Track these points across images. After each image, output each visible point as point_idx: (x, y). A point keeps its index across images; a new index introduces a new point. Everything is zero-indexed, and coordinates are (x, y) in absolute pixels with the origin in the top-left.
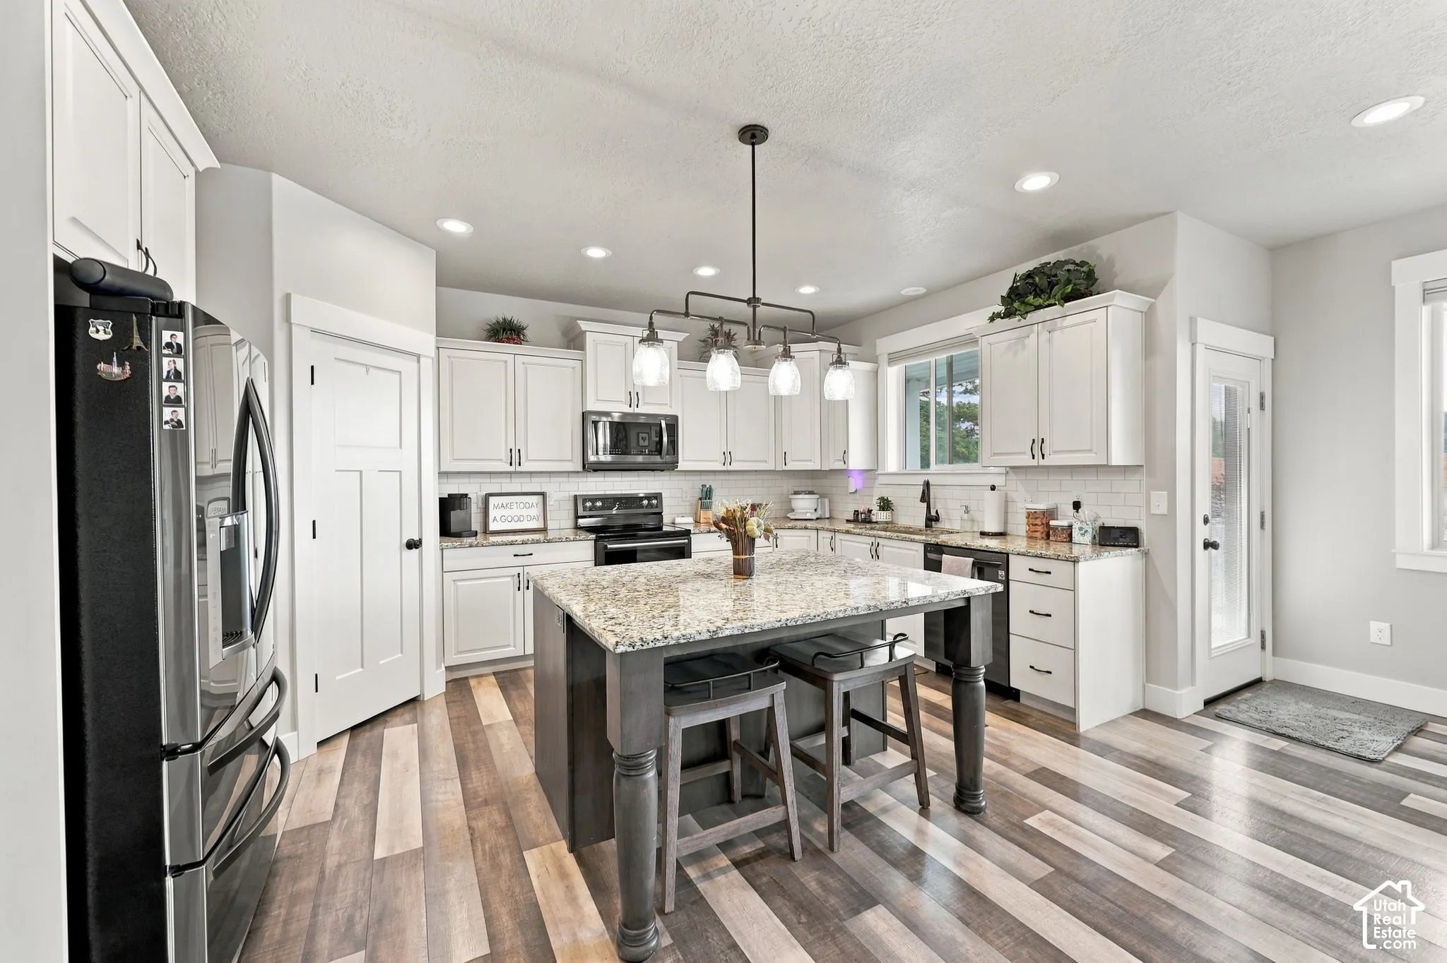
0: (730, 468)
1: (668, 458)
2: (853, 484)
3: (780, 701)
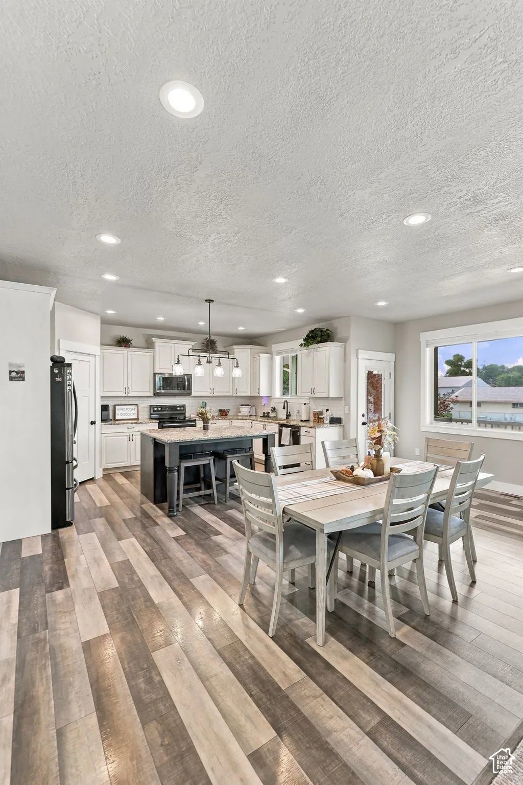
0: (213, 395)
1: (188, 391)
2: (264, 402)
3: (212, 461)
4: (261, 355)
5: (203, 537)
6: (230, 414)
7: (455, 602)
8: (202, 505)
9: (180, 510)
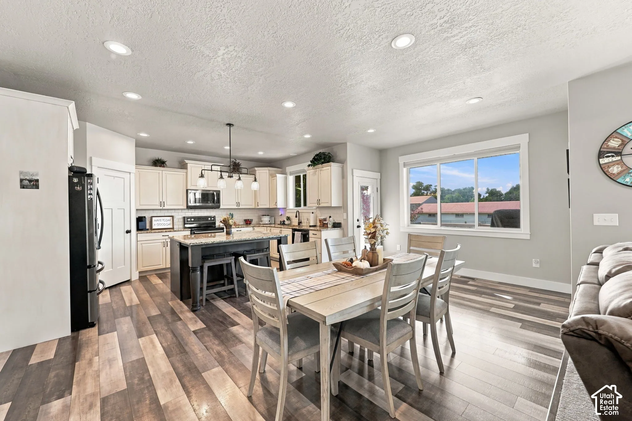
0: (239, 207)
1: (217, 204)
2: (280, 212)
3: (233, 261)
4: (278, 175)
5: (222, 328)
6: (253, 222)
7: (441, 373)
8: (226, 298)
9: (204, 304)
